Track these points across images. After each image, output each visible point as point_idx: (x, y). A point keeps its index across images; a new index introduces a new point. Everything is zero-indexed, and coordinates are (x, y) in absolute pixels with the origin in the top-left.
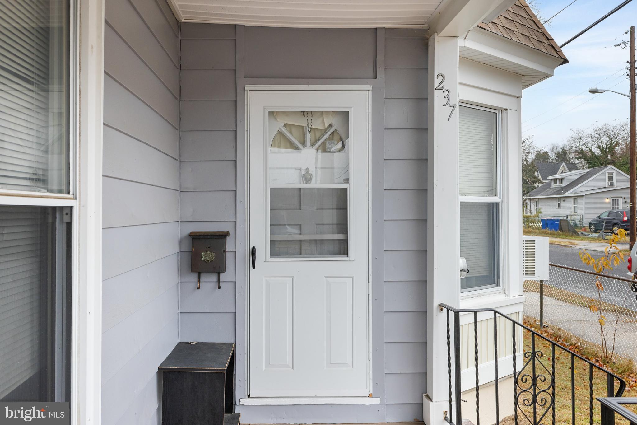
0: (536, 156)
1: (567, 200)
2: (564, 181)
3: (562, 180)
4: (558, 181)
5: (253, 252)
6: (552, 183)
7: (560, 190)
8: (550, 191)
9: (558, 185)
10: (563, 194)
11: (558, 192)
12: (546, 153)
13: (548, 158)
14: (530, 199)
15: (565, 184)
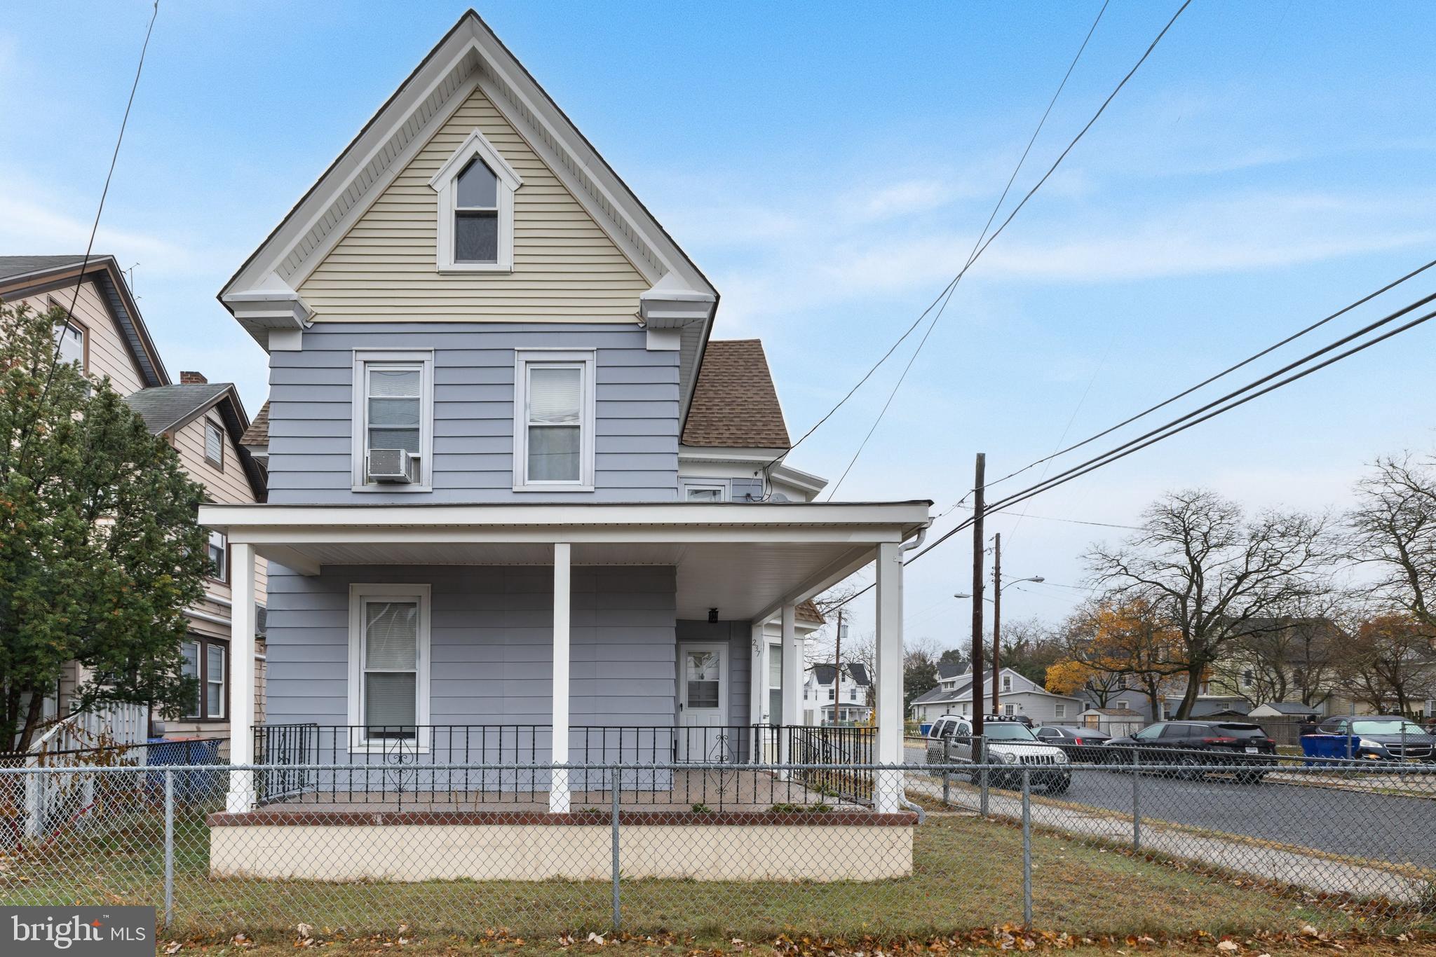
0: (944, 655)
1: (957, 706)
2: (955, 685)
3: (953, 683)
4: (949, 685)
5: (681, 705)
6: (943, 687)
7: (950, 695)
8: (940, 696)
9: (949, 689)
10: (952, 699)
11: (948, 697)
12: (956, 652)
13: (958, 658)
14: (918, 705)
15: (955, 689)
